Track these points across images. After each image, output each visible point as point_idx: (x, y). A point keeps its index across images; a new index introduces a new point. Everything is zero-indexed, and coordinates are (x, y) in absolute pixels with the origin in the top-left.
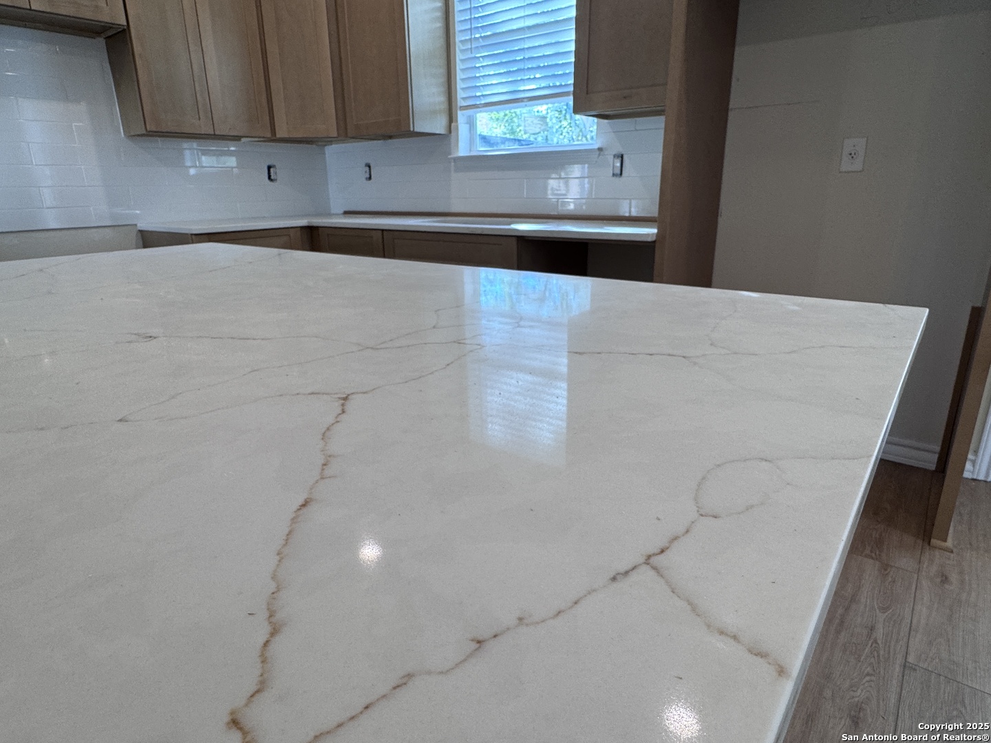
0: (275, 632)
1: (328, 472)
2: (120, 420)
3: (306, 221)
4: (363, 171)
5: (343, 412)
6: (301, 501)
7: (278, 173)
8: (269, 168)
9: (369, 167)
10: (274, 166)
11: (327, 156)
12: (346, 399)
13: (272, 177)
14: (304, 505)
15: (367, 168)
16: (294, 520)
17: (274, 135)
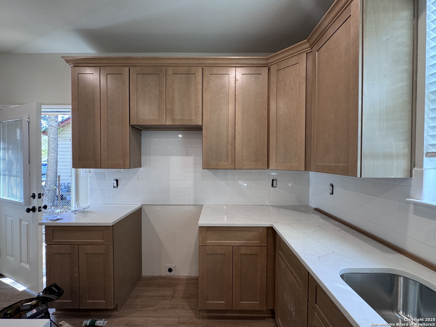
4: (329, 189)
8: (273, 180)
10: (276, 180)
11: (310, 173)
13: (274, 185)
15: (332, 187)
17: (268, 168)
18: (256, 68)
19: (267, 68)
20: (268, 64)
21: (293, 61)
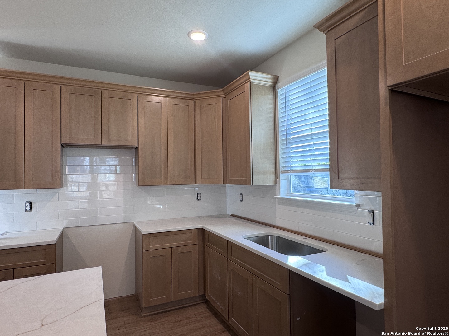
8: (198, 194)
10: (200, 194)
11: (227, 187)
13: (199, 199)
15: (241, 195)
17: (196, 183)
18: (185, 100)
19: (193, 101)
20: (193, 98)
21: (213, 101)
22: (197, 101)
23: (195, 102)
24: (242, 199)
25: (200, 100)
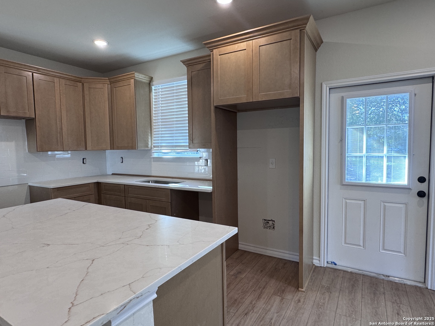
0: (76, 295)
1: (87, 275)
2: (47, 268)
3: (96, 180)
4: (120, 160)
5: (92, 263)
6: (82, 280)
7: (87, 161)
8: (83, 159)
9: (122, 158)
10: (85, 158)
11: (106, 153)
12: (93, 260)
13: (84, 162)
14: (82, 281)
15: (122, 159)
16: (80, 283)
17: (86, 149)
18: (74, 82)
19: (81, 84)
20: (82, 81)
21: (100, 86)
22: (85, 84)
23: (83, 84)
24: (123, 161)
25: (88, 83)
